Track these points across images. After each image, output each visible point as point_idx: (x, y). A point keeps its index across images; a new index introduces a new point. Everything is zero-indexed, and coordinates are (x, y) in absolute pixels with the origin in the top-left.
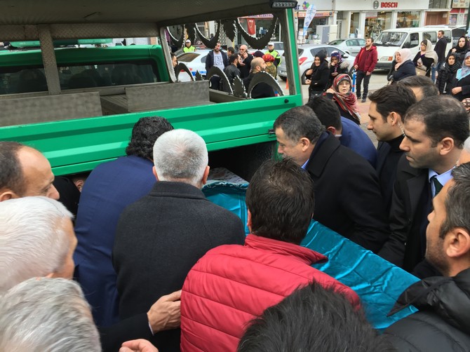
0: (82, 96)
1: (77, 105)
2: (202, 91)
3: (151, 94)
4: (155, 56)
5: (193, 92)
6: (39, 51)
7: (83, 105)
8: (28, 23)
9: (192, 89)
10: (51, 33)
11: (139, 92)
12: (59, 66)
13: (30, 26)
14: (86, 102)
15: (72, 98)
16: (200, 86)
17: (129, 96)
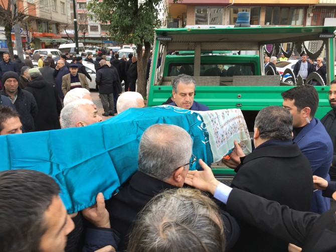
1: (208, 82)
2: (276, 81)
4: (254, 61)
5: (270, 81)
6: (193, 56)
7: (211, 82)
8: (191, 42)
9: (270, 79)
10: (201, 47)
11: (240, 79)
12: (201, 64)
13: (192, 43)
14: (213, 81)
15: (207, 79)
16: (275, 78)
17: (234, 80)
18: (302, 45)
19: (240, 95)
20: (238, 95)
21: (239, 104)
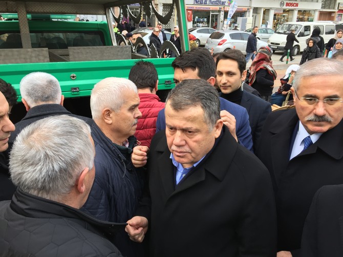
0: (35, 51)
1: (31, 57)
2: (126, 53)
3: (87, 53)
5: (119, 54)
7: (36, 57)
9: (119, 51)
10: (26, 7)
11: (79, 51)
14: (38, 55)
16: (125, 49)
17: (71, 53)
18: (151, 7)
19: (75, 75)
20: (72, 75)
21: (75, 89)
